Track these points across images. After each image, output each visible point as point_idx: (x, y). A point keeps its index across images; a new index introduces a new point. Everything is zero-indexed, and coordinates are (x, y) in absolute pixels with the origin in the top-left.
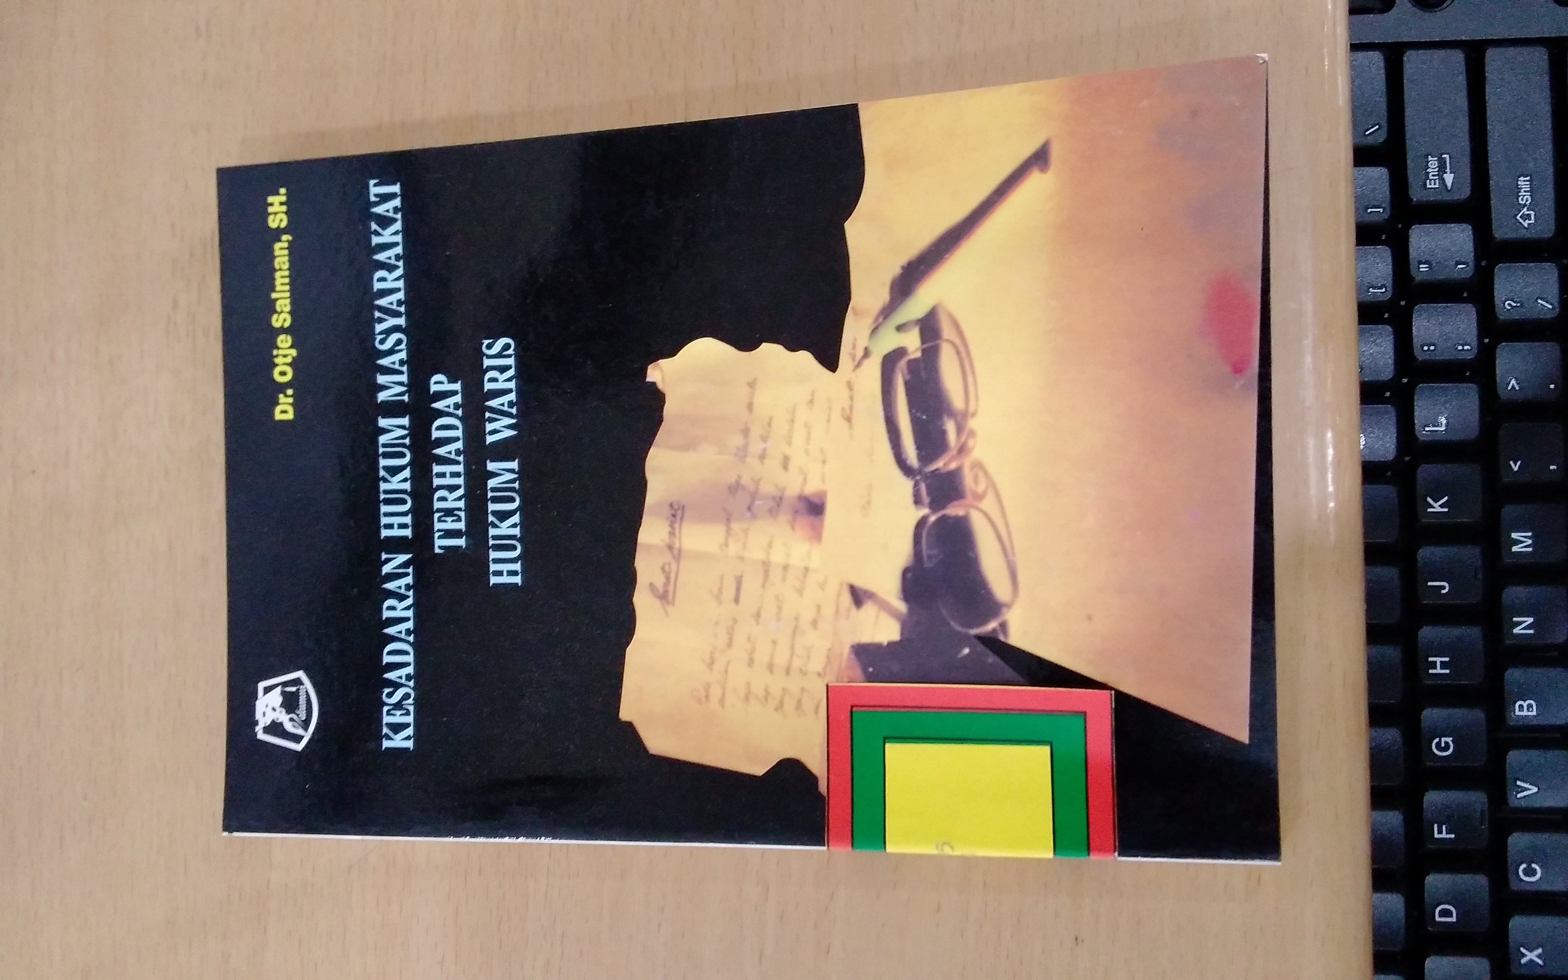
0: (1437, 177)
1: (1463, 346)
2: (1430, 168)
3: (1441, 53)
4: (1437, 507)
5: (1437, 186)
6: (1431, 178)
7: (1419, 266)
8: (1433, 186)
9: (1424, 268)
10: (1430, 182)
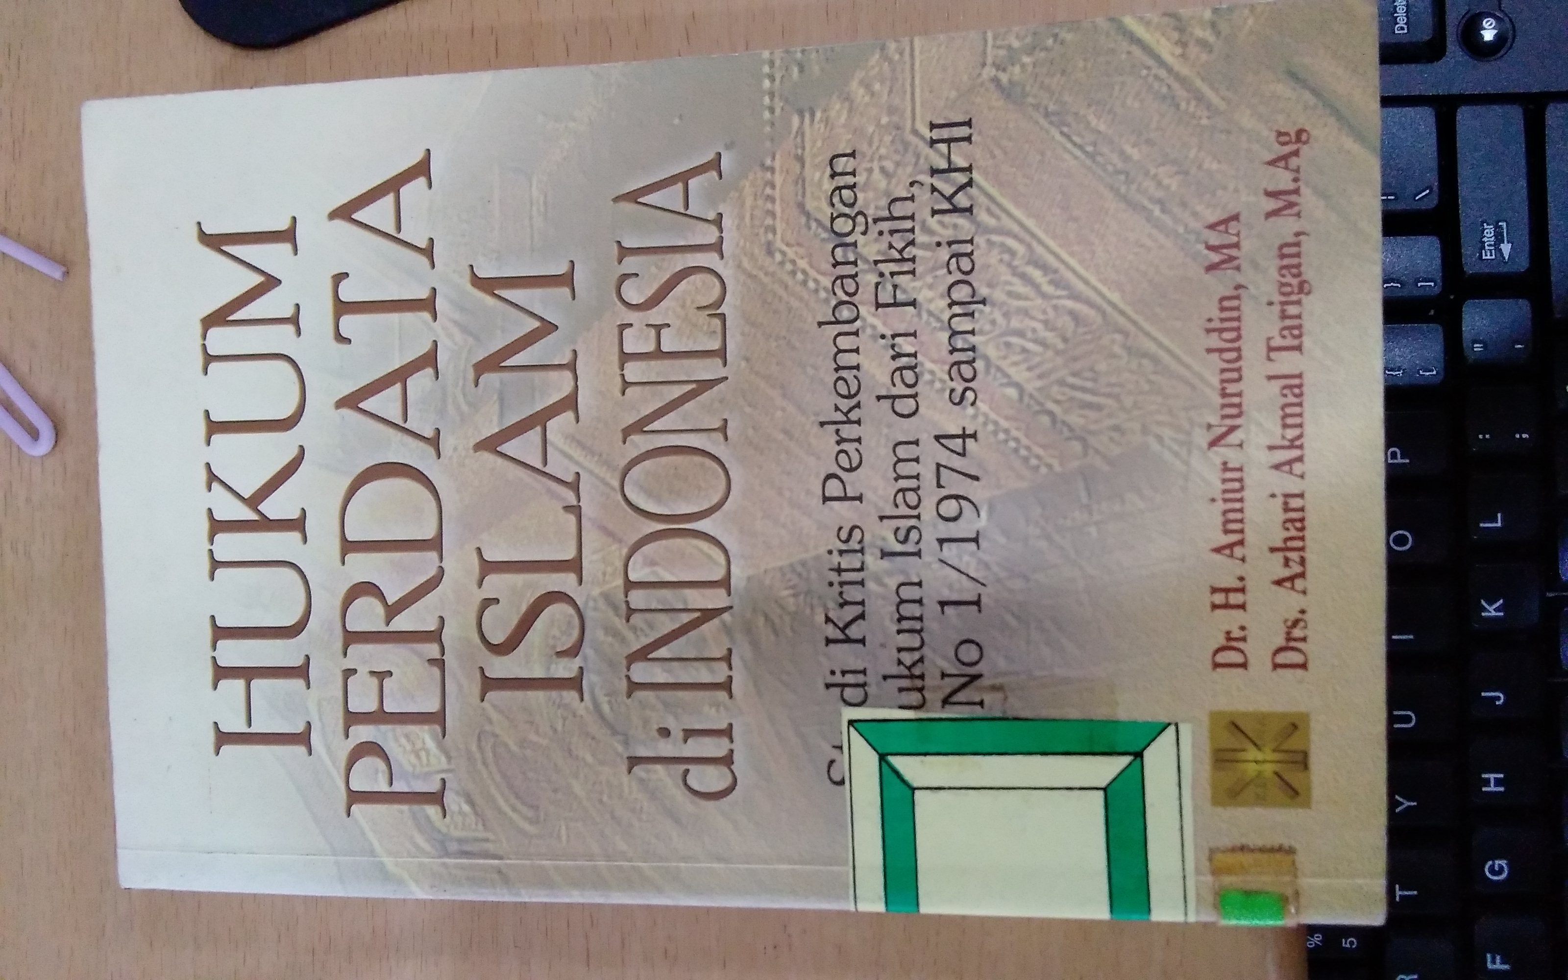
0: (1493, 248)
1: (1521, 436)
2: (1485, 236)
3: (1498, 109)
4: (1492, 611)
5: (1493, 257)
6: (1487, 248)
7: (1473, 345)
8: (1488, 257)
9: (1478, 347)
10: (1486, 252)
